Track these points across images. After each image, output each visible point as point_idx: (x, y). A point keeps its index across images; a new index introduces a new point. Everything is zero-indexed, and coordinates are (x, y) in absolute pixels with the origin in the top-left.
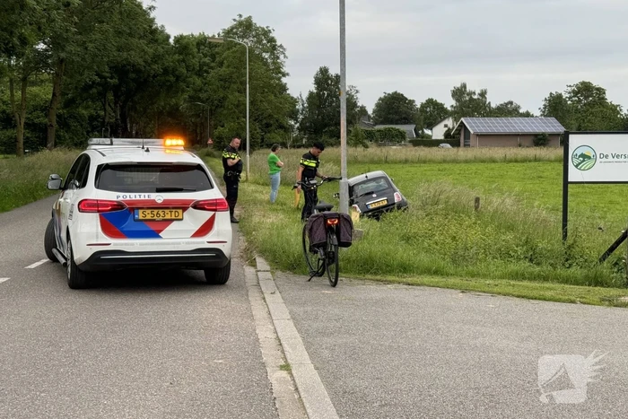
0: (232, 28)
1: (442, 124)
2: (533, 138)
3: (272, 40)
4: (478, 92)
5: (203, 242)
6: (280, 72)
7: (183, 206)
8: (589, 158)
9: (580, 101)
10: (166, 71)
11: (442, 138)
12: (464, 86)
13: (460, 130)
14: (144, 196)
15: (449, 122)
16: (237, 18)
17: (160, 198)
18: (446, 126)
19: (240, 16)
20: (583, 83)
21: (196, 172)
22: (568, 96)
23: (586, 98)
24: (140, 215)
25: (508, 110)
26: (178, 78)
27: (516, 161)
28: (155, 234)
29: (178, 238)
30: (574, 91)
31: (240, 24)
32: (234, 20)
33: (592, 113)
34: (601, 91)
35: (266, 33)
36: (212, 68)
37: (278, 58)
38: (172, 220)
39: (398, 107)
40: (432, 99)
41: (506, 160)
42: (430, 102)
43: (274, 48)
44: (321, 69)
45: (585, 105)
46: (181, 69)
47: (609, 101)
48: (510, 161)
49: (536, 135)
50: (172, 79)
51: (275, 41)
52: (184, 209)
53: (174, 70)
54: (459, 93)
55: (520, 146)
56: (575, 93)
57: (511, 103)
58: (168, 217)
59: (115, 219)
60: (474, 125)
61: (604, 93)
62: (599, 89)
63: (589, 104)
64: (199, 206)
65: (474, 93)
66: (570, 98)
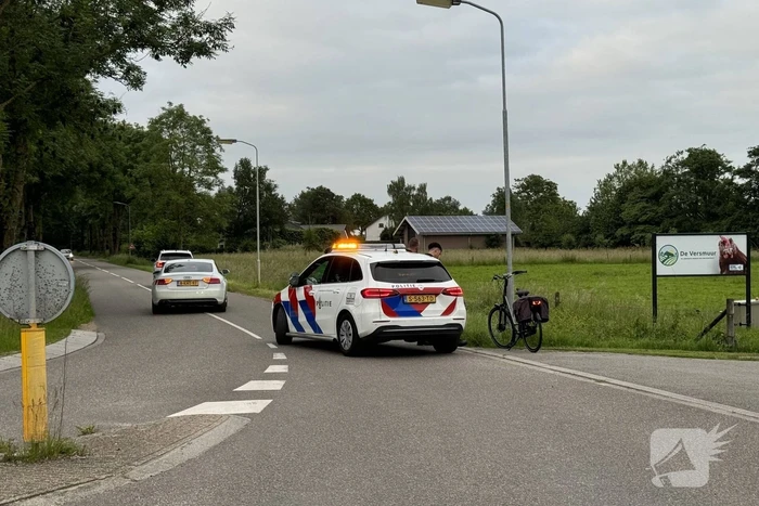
0: (161, 118)
1: (377, 224)
2: (484, 239)
3: (207, 131)
4: (417, 187)
5: (450, 319)
6: (218, 168)
7: (436, 293)
8: (672, 255)
9: (529, 197)
10: (91, 167)
11: (379, 239)
12: (402, 180)
13: (403, 231)
14: (410, 286)
15: (386, 222)
16: (167, 107)
17: (421, 286)
18: (381, 226)
19: (171, 104)
20: (532, 177)
21: (437, 267)
22: (516, 191)
23: (536, 193)
24: (408, 300)
25: (447, 208)
26: (104, 174)
27: (484, 264)
28: (418, 314)
29: (432, 316)
30: (522, 186)
31: (170, 112)
32: (163, 108)
33: (546, 211)
34: (552, 186)
35: (199, 123)
36: (137, 163)
37: (213, 151)
38: (428, 303)
39: (325, 204)
40: (359, 195)
41: (472, 263)
42: (357, 198)
43: (209, 139)
44: (241, 161)
45: (535, 201)
46: (107, 165)
47: (561, 197)
48: (479, 264)
49: (488, 236)
50: (97, 175)
51: (211, 133)
52: (437, 295)
53: (100, 165)
54: (397, 188)
55: (471, 248)
56: (524, 188)
57: (449, 199)
58: (426, 301)
59: (392, 303)
60: (418, 224)
61: (556, 188)
62: (550, 184)
63: (539, 200)
64: (446, 292)
65: (414, 188)
66: (519, 193)
